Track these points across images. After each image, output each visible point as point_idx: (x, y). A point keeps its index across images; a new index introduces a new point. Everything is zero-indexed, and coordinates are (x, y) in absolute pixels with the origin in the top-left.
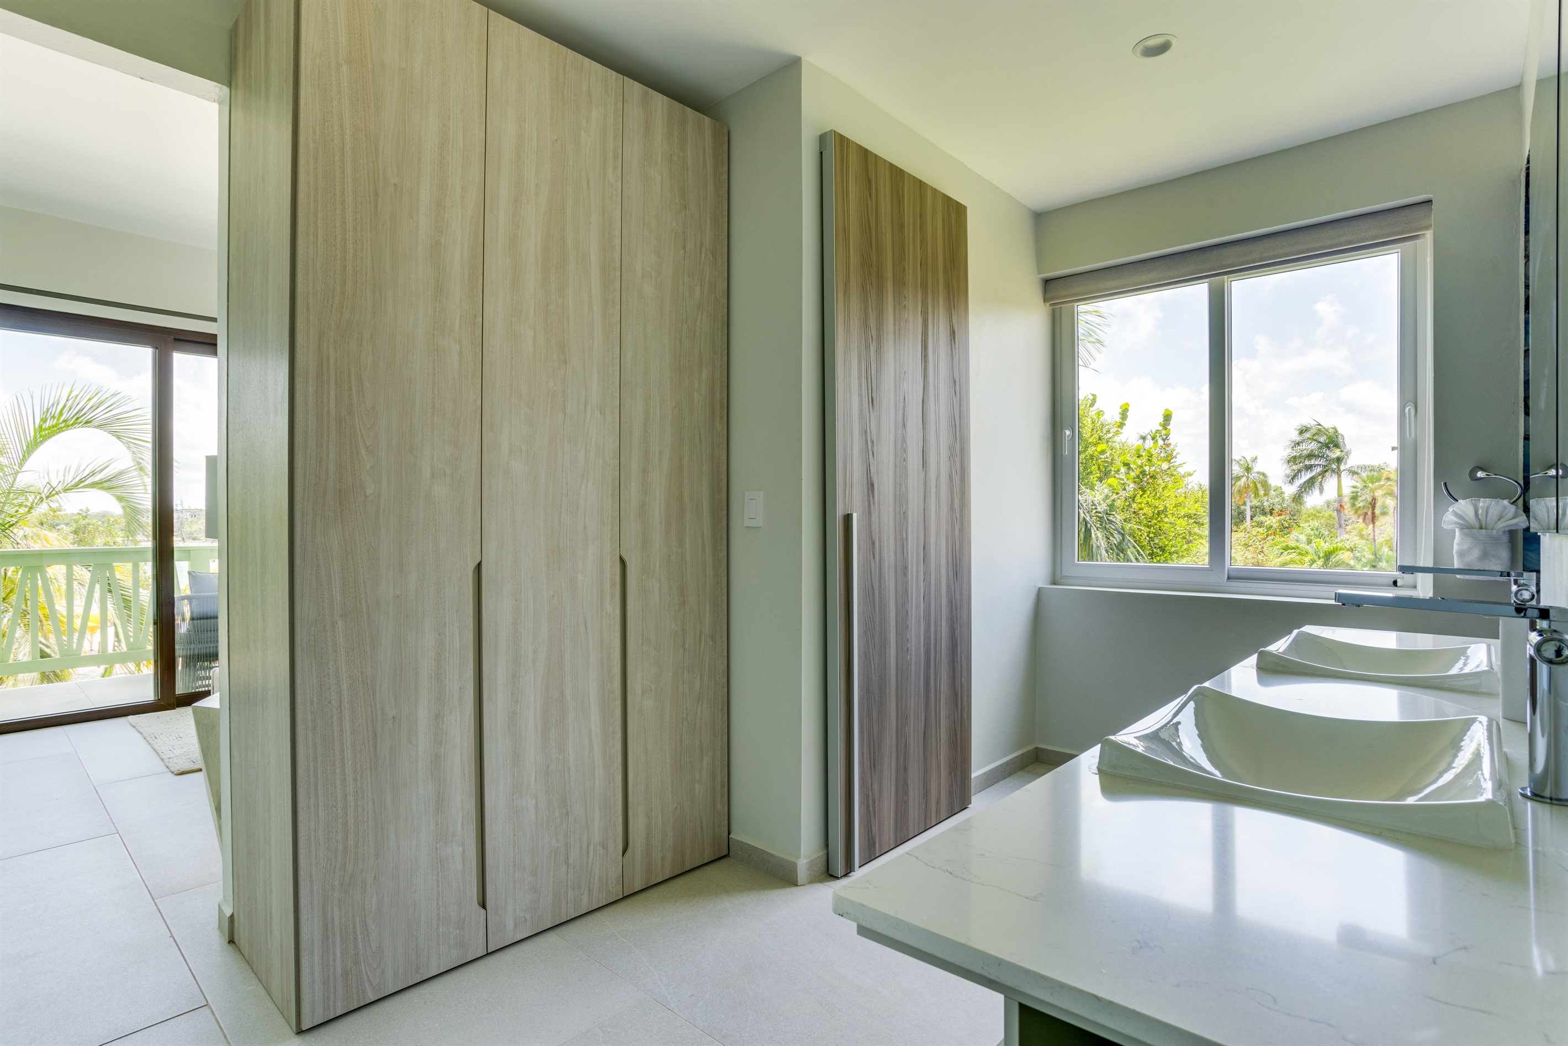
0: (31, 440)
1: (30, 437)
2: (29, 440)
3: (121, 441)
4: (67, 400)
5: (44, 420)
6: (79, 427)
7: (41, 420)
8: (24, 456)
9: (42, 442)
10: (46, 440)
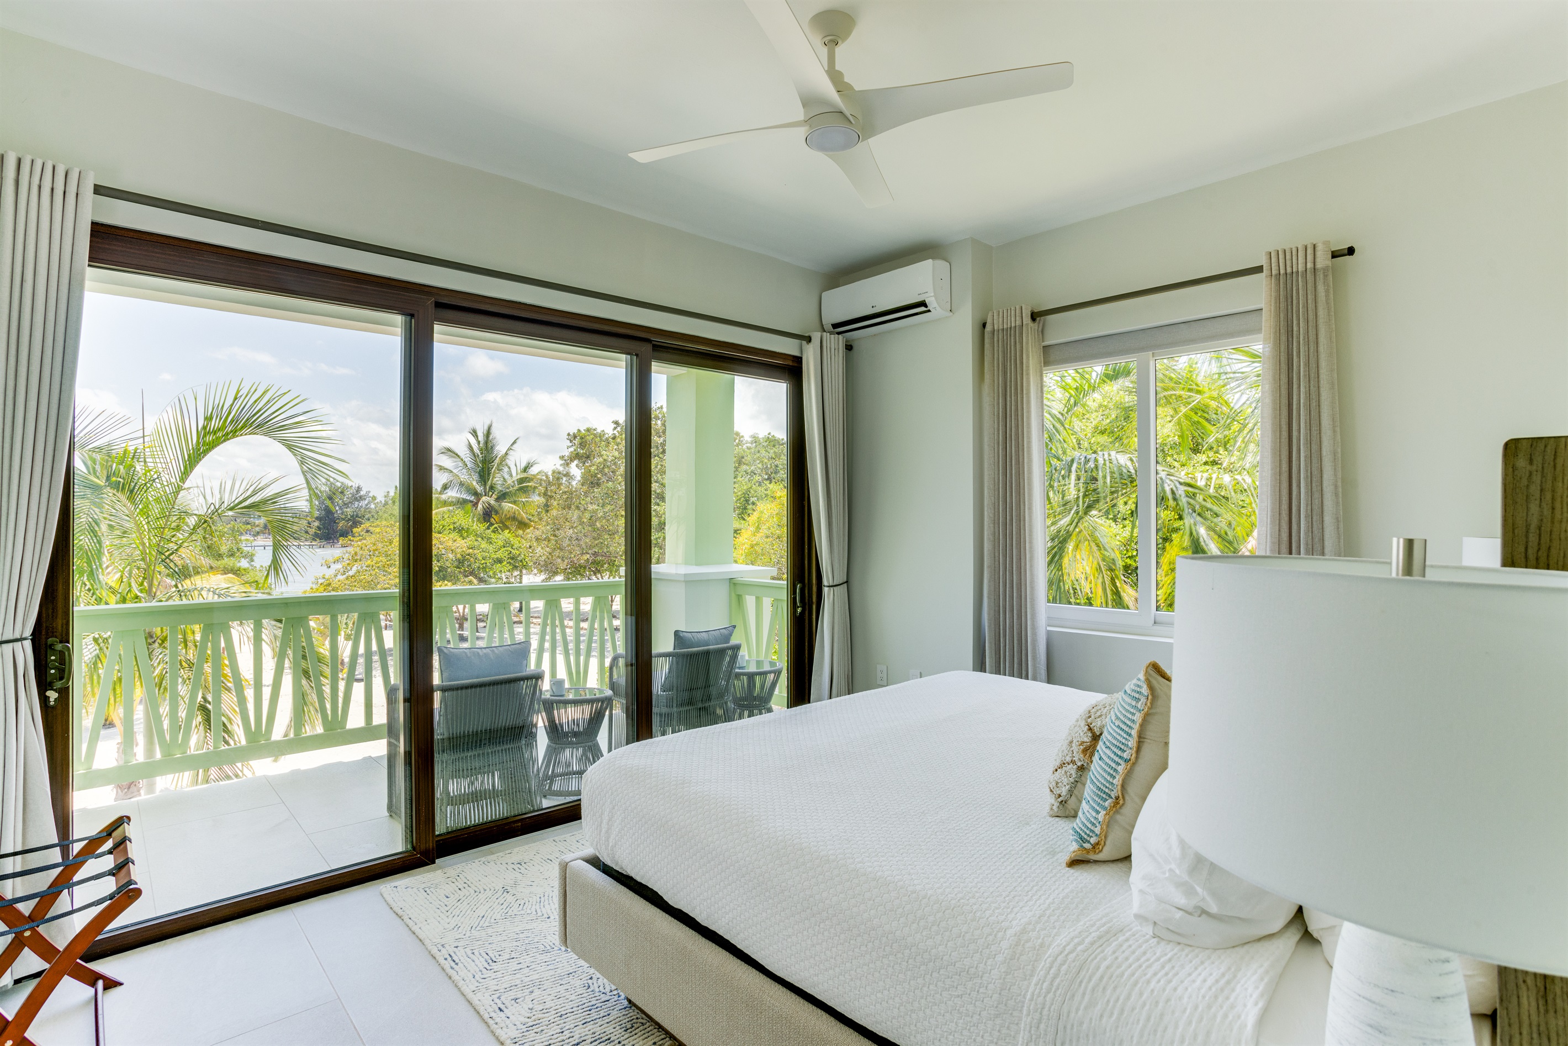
0: (193, 448)
1: (192, 445)
2: (191, 447)
3: (293, 452)
4: (235, 399)
5: (208, 419)
6: (246, 434)
7: (206, 418)
8: (185, 468)
9: (206, 452)
10: (213, 448)
